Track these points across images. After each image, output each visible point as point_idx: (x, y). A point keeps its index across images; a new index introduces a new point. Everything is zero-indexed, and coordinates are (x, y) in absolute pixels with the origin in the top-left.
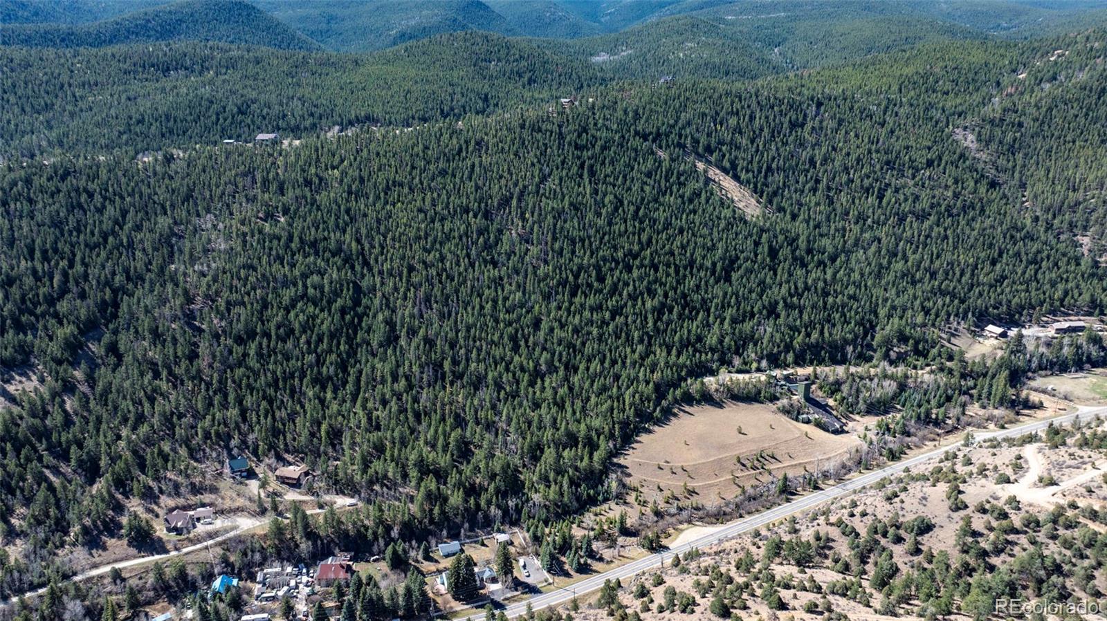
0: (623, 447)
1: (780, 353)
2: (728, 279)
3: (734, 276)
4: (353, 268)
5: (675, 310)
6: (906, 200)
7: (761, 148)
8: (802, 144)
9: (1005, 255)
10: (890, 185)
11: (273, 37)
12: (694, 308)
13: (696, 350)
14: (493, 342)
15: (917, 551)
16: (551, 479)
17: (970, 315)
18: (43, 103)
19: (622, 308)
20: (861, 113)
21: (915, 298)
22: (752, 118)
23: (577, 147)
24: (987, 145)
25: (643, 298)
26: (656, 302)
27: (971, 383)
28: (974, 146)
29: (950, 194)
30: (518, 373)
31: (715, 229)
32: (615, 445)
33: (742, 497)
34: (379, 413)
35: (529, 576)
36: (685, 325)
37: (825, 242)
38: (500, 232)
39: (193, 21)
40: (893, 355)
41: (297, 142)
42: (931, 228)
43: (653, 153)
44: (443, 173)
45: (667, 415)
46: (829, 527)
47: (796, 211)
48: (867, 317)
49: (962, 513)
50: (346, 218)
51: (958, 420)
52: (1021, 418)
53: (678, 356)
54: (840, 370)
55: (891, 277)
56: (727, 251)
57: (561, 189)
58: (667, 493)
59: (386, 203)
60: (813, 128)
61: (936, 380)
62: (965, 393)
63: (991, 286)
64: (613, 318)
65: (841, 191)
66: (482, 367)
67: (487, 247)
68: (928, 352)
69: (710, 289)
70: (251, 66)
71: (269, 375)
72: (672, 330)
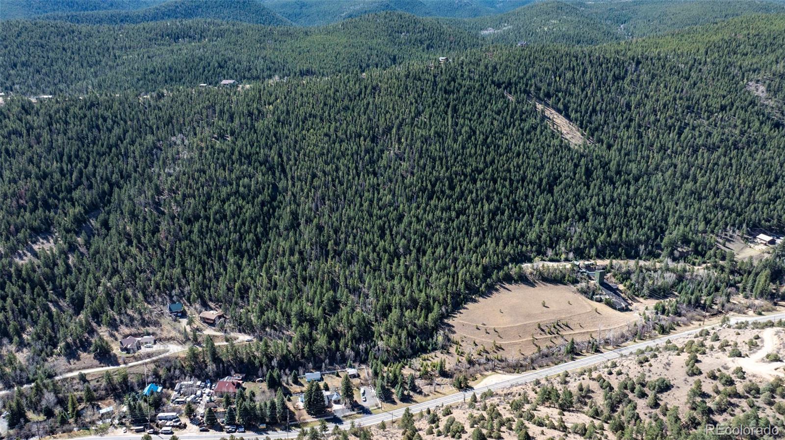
0: (453, 311)
1: (585, 248)
2: (551, 191)
3: (556, 189)
4: (274, 174)
5: (506, 212)
6: (700, 136)
7: (589, 94)
8: (622, 92)
9: (780, 181)
10: (689, 124)
11: (260, 17)
12: (521, 212)
13: (519, 243)
14: (366, 230)
15: (656, 405)
16: (394, 331)
17: (744, 225)
18: (94, 61)
19: (466, 209)
20: (671, 69)
21: (699, 210)
22: (584, 72)
23: (446, 92)
24: (775, 94)
25: (482, 203)
26: (492, 206)
27: (738, 278)
28: (764, 95)
29: (737, 132)
30: (382, 253)
31: (545, 154)
32: (447, 310)
33: (537, 354)
34: (277, 276)
35: (365, 401)
36: (513, 223)
37: (633, 166)
38: (382, 151)
39: (206, 7)
40: (676, 253)
41: (248, 86)
42: (719, 157)
43: (503, 97)
44: (346, 108)
45: (490, 290)
46: (591, 381)
47: (612, 142)
48: (659, 224)
49: (696, 378)
50: (274, 139)
51: (723, 306)
52: (778, 308)
53: (504, 247)
54: (632, 263)
55: (681, 194)
56: (552, 170)
57: (430, 122)
58: (480, 348)
59: (303, 129)
60: (632, 81)
61: (708, 275)
62: (731, 286)
63: (765, 204)
64: (458, 217)
65: (649, 128)
66: (356, 247)
67: (372, 162)
68: (706, 253)
69: (535, 198)
70: (233, 35)
71: (205, 246)
72: (502, 227)
